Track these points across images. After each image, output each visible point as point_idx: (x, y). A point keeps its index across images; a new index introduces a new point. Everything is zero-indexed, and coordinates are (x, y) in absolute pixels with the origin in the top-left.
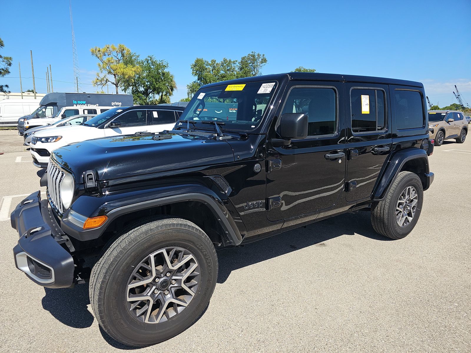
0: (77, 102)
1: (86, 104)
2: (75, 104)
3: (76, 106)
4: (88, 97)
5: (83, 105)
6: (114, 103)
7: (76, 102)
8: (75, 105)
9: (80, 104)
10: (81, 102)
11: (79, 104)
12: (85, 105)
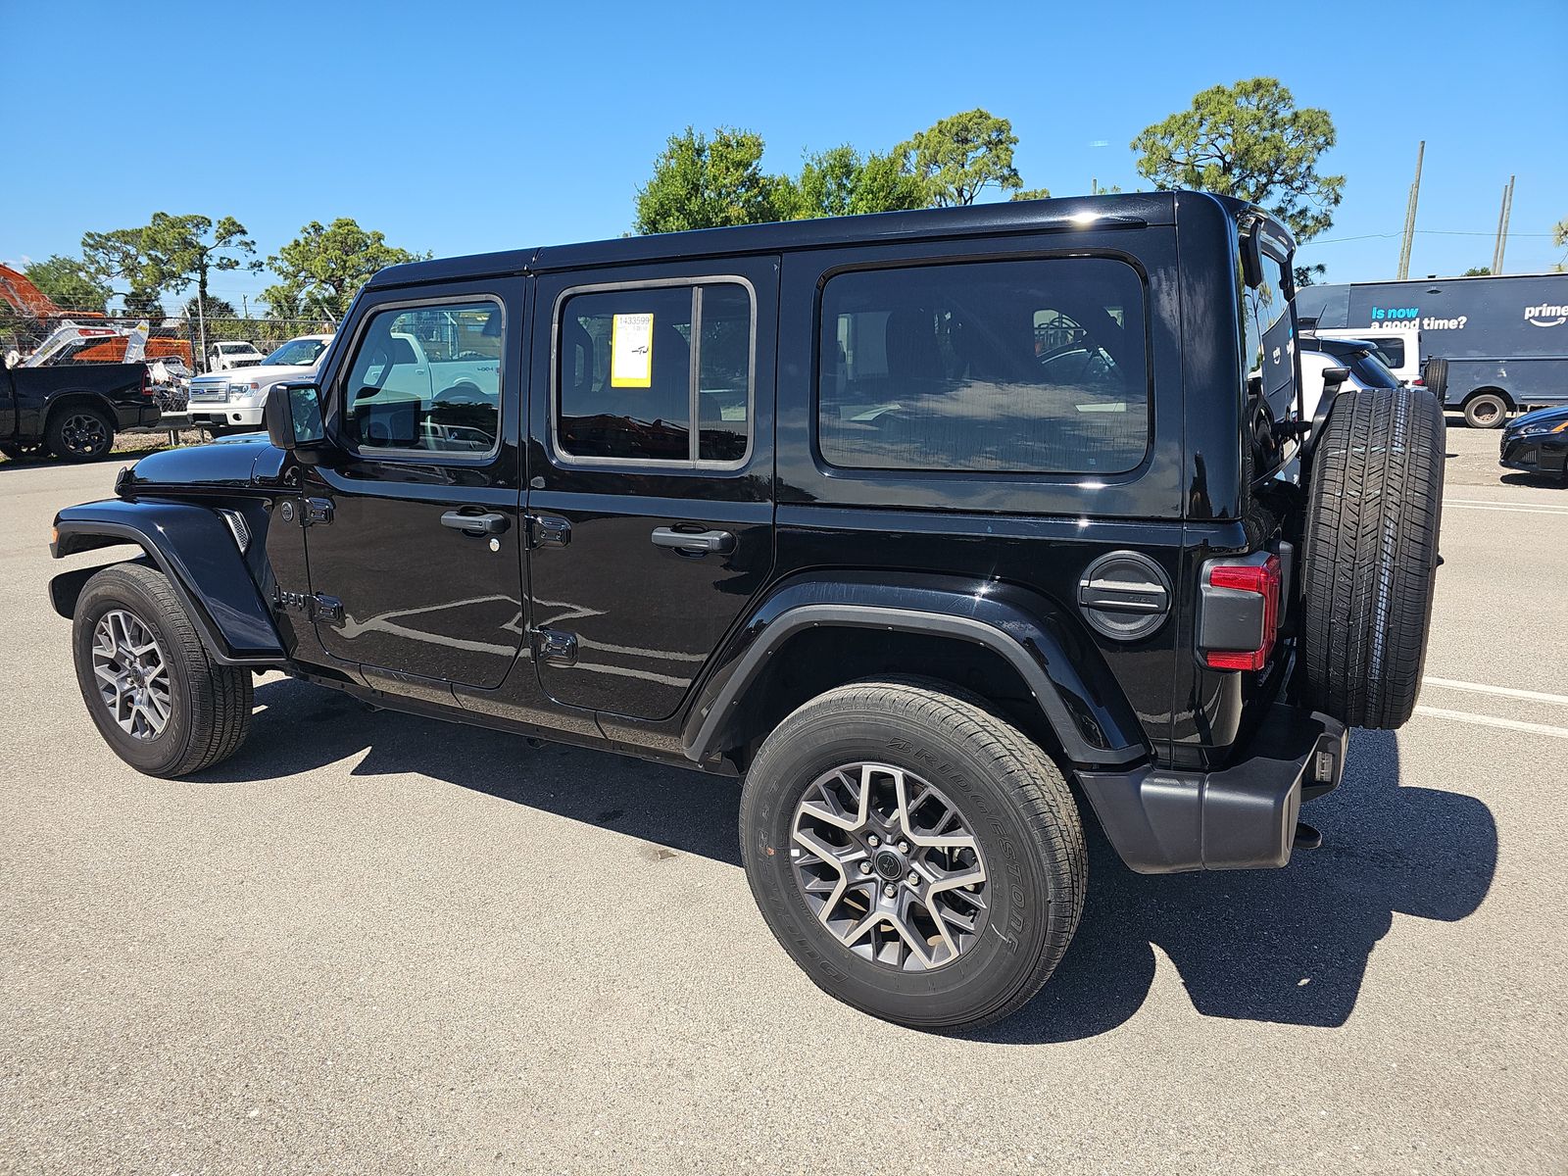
0: (1386, 314)
1: (1418, 320)
2: (1376, 320)
3: (1381, 327)
4: (1432, 292)
5: (1405, 322)
6: (1538, 309)
7: (1381, 314)
8: (1377, 324)
9: (1397, 319)
10: (1401, 313)
11: (1392, 320)
12: (1413, 322)
